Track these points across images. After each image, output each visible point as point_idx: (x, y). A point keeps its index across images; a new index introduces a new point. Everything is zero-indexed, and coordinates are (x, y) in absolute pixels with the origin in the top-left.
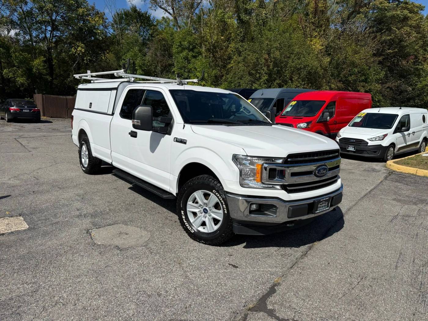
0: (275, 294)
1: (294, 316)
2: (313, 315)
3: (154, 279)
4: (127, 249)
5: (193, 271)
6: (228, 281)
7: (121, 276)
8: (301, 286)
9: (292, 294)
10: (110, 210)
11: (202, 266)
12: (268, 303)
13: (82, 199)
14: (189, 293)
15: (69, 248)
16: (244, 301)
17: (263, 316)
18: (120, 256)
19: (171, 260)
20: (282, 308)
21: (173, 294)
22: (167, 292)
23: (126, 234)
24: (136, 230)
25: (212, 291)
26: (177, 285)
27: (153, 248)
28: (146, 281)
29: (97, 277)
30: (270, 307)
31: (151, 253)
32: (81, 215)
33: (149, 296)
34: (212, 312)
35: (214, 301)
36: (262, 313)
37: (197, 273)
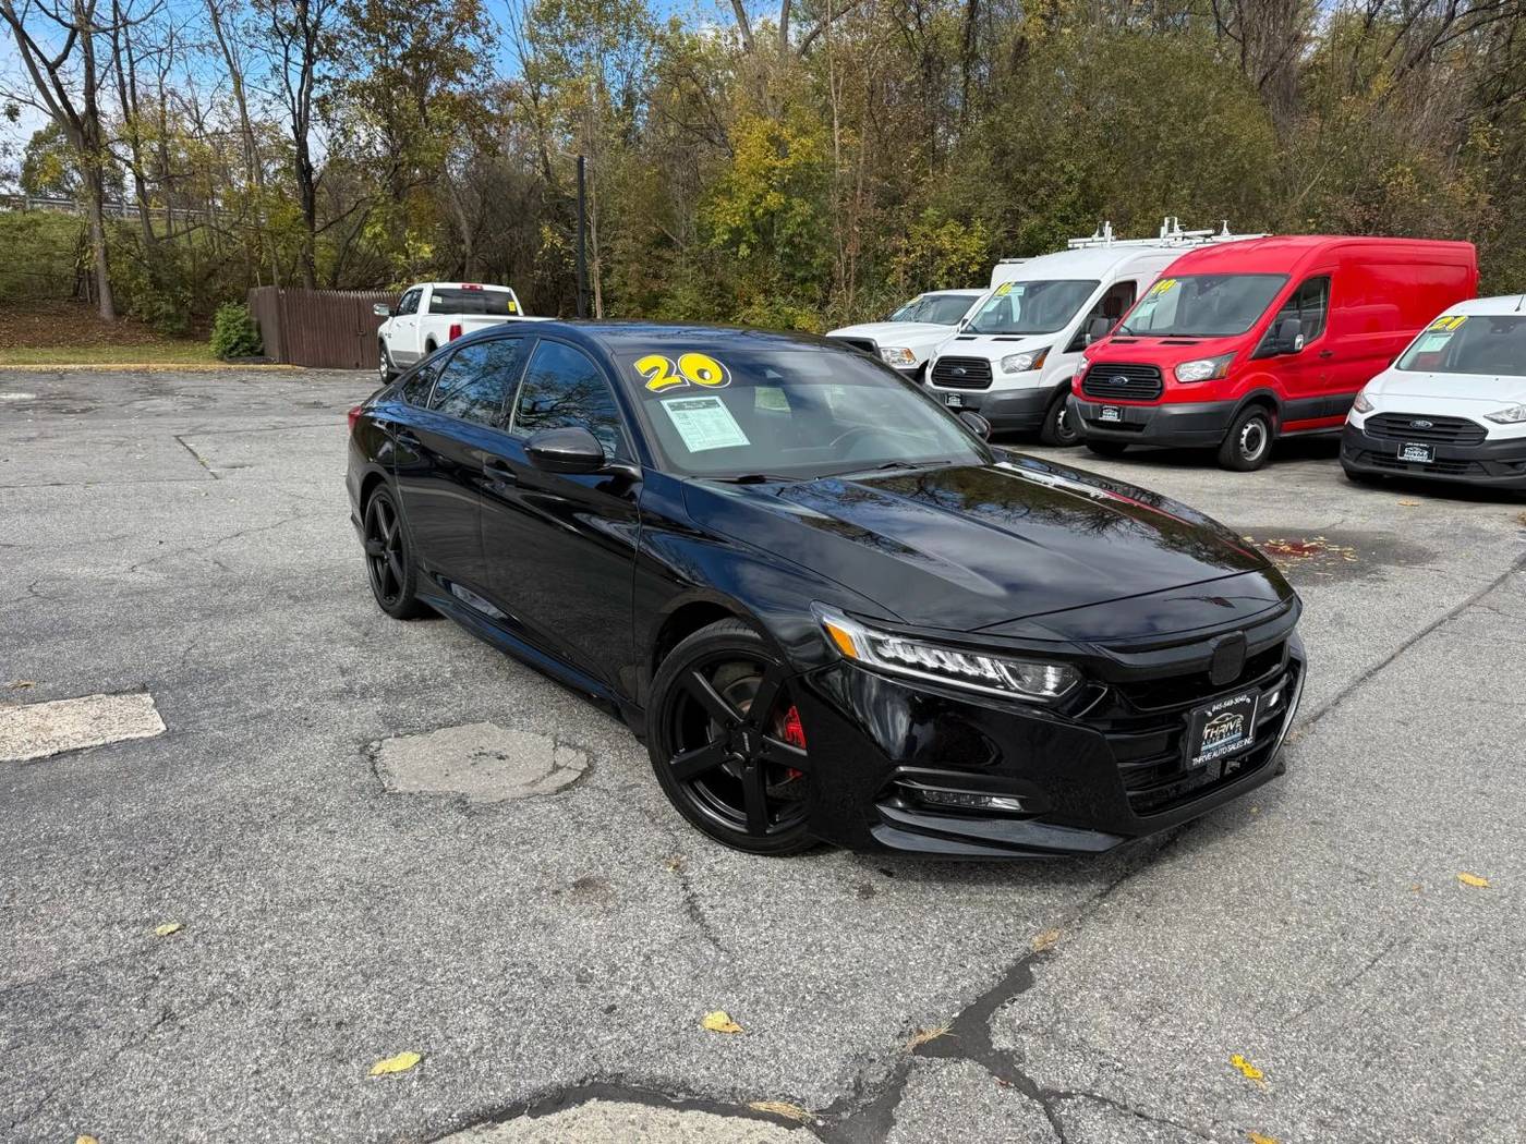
0: (1028, 995)
1: (1096, 1083)
2: (1173, 1080)
3: (574, 921)
4: (491, 809)
5: (724, 895)
6: (849, 938)
7: (454, 906)
8: (1134, 966)
9: (1097, 995)
10: (455, 673)
11: (759, 878)
12: (995, 1027)
13: (366, 635)
14: (695, 978)
15: (289, 804)
16: (903, 1014)
17: (971, 1074)
18: (463, 836)
19: (647, 854)
20: (1047, 1049)
21: (635, 978)
22: (613, 969)
23: (501, 758)
24: (536, 745)
25: (782, 973)
26: (655, 947)
27: (589, 810)
28: (545, 929)
29: (369, 909)
30: (1001, 1042)
31: (579, 825)
32: (351, 691)
33: (547, 983)
34: (776, 1052)
35: (788, 1010)
36: (967, 1064)
37: (737, 903)
